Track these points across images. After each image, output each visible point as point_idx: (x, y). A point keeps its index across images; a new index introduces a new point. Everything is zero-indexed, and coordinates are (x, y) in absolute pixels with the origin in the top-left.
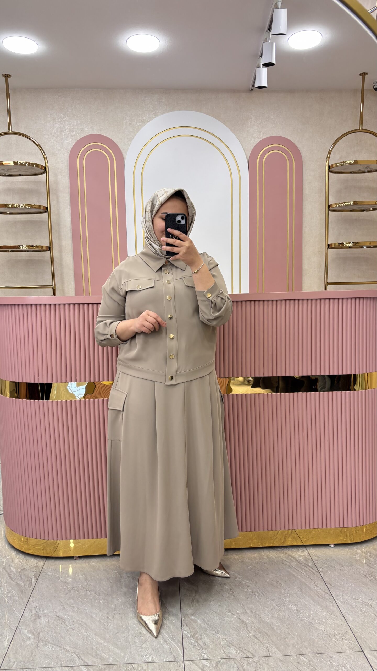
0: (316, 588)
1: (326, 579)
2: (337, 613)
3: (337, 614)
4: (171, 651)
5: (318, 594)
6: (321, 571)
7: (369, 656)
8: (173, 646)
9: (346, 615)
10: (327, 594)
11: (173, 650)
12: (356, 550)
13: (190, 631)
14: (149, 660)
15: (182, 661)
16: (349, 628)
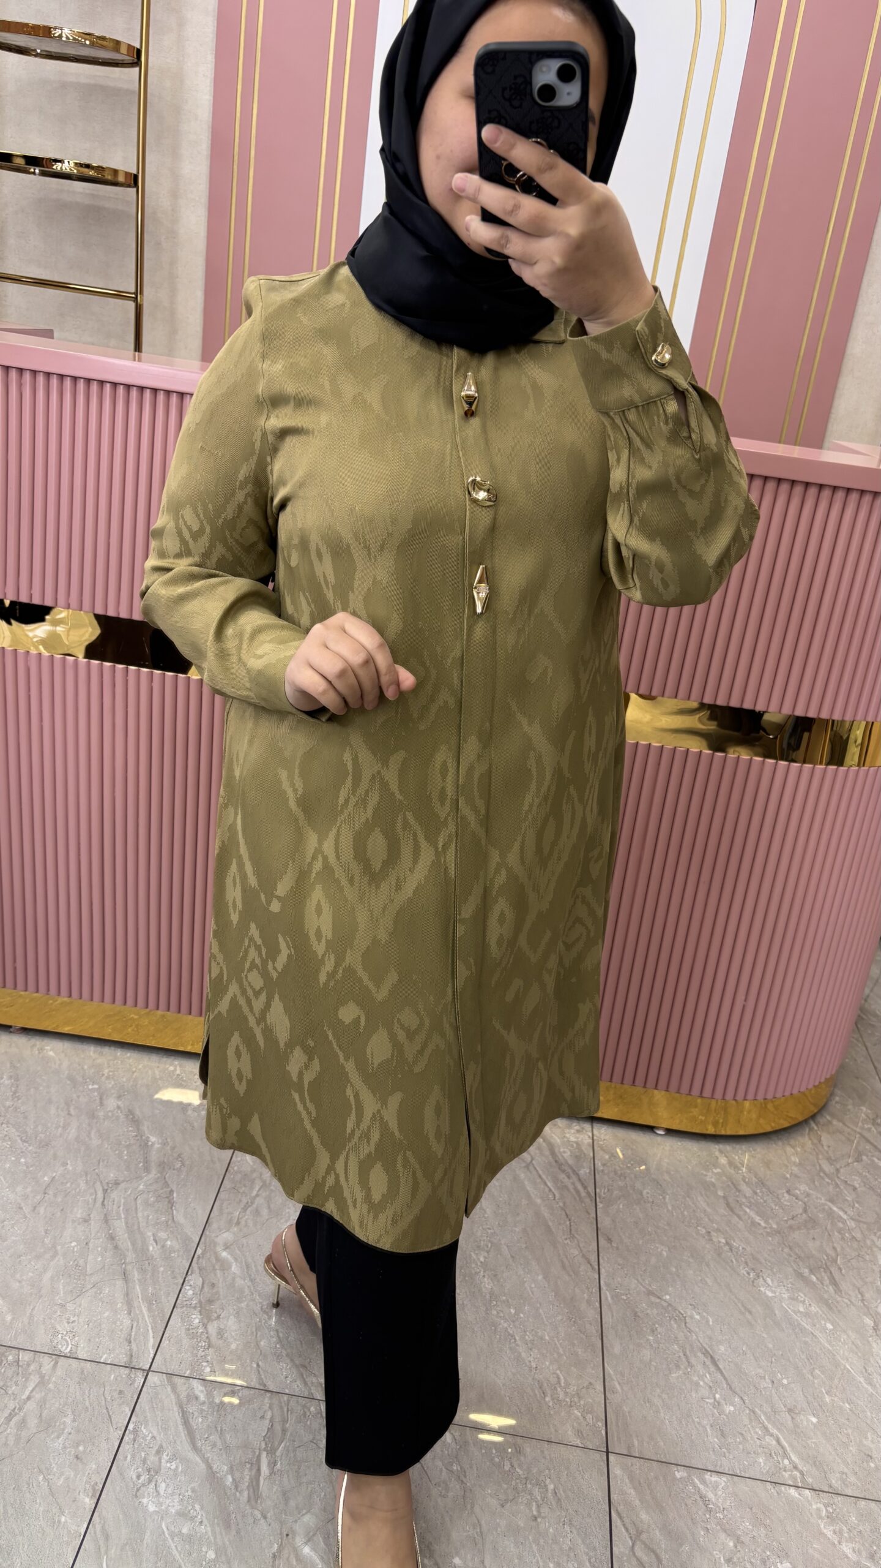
0: (568, 1241)
1: (605, 1222)
2: (591, 1324)
3: (588, 1326)
4: (130, 1335)
5: (565, 1260)
6: (604, 1196)
7: (616, 1471)
8: (140, 1321)
9: (609, 1335)
10: (589, 1266)
11: (136, 1335)
12: (717, 1153)
13: (201, 1291)
14: (66, 1349)
15: (144, 1370)
16: (602, 1375)
